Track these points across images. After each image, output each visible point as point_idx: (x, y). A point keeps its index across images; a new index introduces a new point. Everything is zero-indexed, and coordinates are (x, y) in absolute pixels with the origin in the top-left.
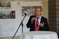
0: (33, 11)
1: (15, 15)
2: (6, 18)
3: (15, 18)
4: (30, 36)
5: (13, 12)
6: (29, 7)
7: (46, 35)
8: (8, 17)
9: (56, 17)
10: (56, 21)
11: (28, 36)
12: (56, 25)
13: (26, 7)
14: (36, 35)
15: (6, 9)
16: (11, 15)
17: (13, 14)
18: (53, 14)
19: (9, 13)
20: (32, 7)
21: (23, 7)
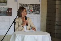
0: (31, 9)
1: (11, 12)
2: (2, 15)
3: (11, 16)
4: (21, 36)
5: (10, 9)
6: (27, 4)
7: (38, 36)
8: (4, 14)
9: (55, 17)
10: (55, 21)
11: (19, 36)
12: (55, 25)
13: (23, 4)
14: (27, 35)
15: (2, 5)
16: (8, 11)
17: (10, 11)
18: (52, 13)
19: (5, 10)
20: (30, 4)
21: (21, 4)
